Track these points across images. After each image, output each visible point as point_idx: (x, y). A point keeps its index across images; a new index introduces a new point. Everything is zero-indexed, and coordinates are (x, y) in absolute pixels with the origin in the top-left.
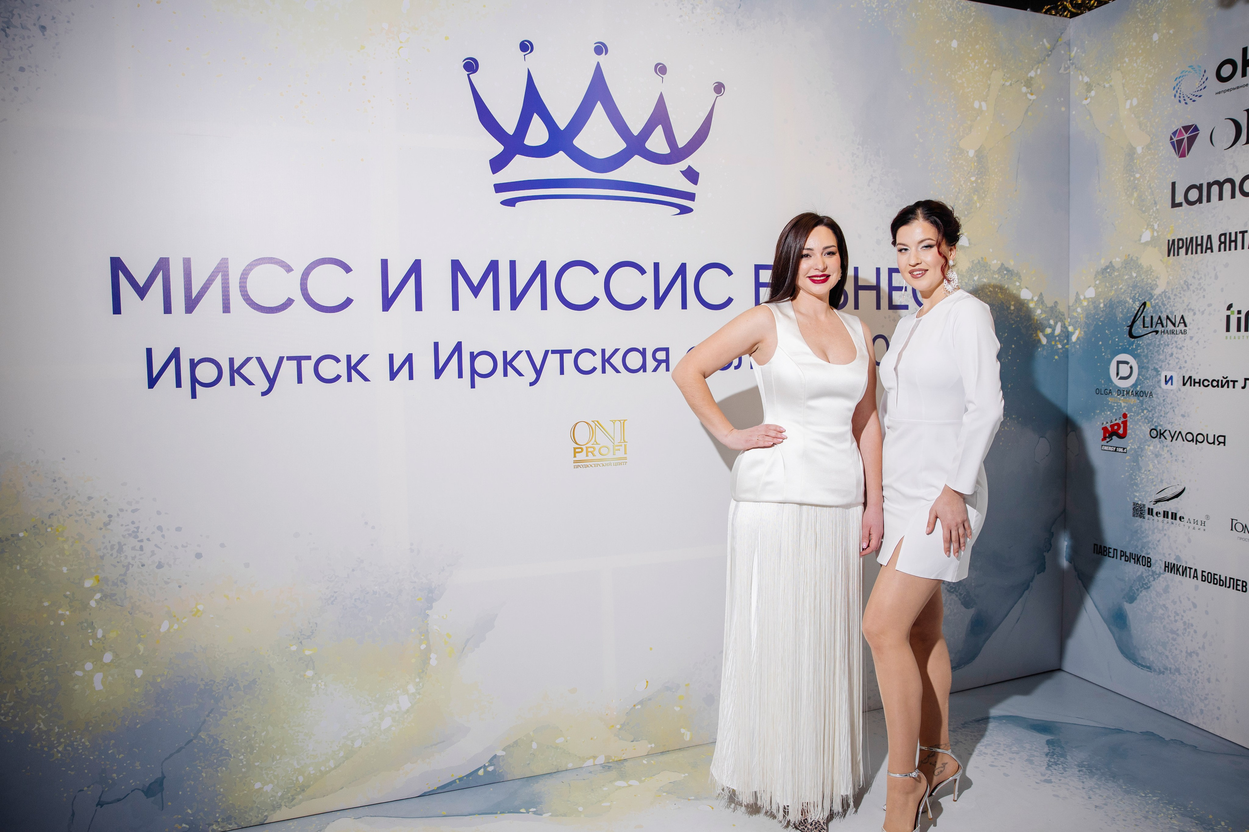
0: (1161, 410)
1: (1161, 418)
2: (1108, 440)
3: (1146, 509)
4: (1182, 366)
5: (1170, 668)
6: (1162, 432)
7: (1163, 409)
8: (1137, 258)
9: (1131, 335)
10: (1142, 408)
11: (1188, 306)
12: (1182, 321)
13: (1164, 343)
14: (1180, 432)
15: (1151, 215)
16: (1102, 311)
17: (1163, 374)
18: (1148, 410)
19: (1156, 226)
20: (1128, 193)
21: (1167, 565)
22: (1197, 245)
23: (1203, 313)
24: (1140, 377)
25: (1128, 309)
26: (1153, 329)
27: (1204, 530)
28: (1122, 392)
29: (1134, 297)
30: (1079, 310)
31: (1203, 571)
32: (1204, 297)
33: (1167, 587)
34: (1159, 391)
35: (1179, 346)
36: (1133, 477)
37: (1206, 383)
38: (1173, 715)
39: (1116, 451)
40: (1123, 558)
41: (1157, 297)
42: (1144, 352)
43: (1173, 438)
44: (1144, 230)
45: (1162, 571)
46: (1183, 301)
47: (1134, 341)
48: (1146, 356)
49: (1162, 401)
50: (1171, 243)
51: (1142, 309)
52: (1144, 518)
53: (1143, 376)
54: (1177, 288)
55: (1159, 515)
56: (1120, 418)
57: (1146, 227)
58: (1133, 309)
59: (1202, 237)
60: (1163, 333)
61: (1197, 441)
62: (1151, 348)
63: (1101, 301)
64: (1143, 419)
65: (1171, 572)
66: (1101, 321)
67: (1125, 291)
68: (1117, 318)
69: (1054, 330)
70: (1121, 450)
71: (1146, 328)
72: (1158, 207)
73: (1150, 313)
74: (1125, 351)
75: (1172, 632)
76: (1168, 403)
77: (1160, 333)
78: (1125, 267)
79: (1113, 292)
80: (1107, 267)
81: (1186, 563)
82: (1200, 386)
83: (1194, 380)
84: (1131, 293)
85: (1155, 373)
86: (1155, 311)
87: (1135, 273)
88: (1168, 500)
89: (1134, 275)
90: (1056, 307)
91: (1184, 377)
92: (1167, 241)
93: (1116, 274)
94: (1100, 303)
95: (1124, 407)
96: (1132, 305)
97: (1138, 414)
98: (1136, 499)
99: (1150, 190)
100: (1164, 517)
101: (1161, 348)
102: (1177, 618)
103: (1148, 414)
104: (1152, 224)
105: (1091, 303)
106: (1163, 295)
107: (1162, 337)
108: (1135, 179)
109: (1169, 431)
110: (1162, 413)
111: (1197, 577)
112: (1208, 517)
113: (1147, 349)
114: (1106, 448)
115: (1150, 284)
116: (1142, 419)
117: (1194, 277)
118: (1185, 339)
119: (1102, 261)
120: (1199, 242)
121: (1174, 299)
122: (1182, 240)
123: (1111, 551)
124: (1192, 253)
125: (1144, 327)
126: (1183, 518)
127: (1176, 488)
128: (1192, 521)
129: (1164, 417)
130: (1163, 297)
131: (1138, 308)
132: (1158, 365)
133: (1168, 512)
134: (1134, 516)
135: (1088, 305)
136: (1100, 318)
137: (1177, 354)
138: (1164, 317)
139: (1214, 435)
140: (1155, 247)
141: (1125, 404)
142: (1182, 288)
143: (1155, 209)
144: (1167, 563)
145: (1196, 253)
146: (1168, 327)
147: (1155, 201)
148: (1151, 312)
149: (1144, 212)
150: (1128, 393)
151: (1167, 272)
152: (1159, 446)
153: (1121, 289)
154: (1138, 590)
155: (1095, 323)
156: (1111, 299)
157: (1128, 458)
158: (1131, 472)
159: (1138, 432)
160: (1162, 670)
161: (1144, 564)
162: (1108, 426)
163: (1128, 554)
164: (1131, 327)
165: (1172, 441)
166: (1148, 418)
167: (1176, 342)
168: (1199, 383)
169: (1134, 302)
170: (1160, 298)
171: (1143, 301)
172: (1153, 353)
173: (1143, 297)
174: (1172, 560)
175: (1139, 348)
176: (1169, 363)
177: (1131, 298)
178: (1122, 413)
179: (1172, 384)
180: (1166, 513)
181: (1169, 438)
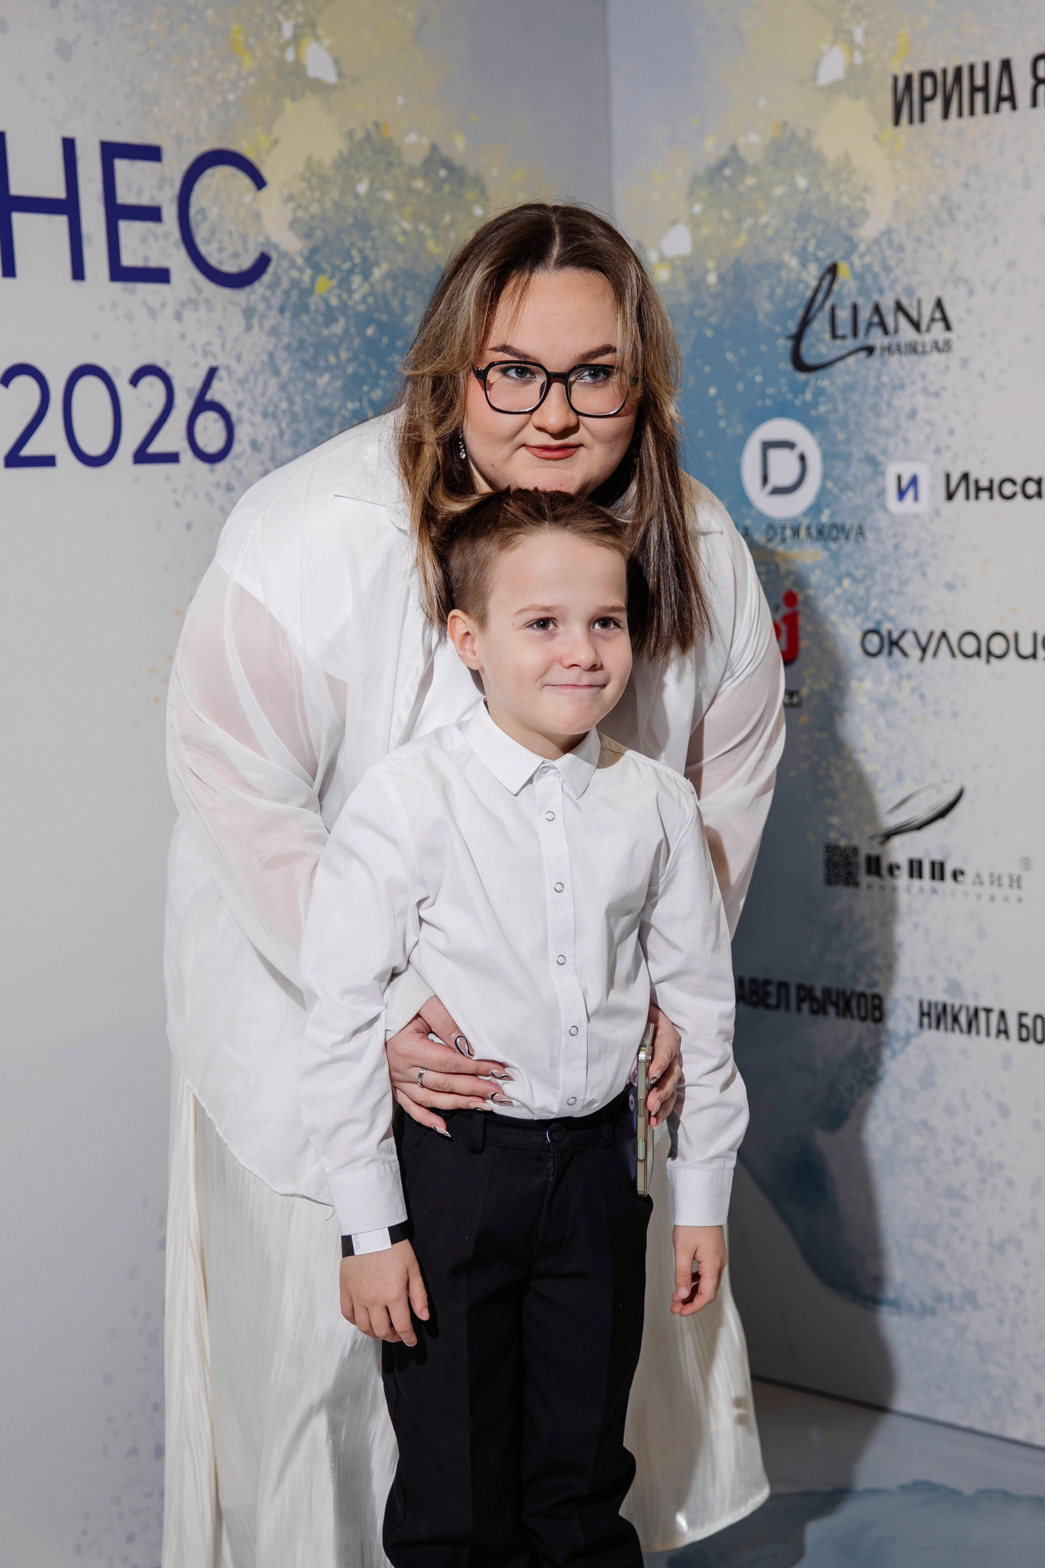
0: (890, 576)
1: (892, 598)
3: (862, 860)
4: (941, 445)
5: (950, 1296)
6: (895, 636)
7: (895, 572)
9: (799, 364)
10: (837, 572)
11: (952, 270)
12: (938, 315)
13: (890, 381)
14: (942, 635)
15: (845, 1)
16: (715, 296)
17: (892, 471)
18: (852, 576)
19: (858, 35)
21: (926, 1009)
22: (974, 89)
23: (993, 288)
24: (830, 485)
25: (788, 285)
26: (861, 341)
27: (1020, 900)
28: (779, 530)
29: (804, 248)
31: (1022, 1015)
32: (995, 241)
33: (929, 1070)
34: (882, 521)
35: (932, 389)
36: (822, 772)
37: (1008, 489)
40: (806, 1007)
41: (868, 249)
42: (835, 410)
43: (924, 650)
44: (824, 47)
45: (913, 1027)
46: (939, 257)
47: (808, 381)
48: (844, 423)
49: (890, 550)
50: (901, 84)
51: (826, 284)
52: (857, 885)
53: (836, 481)
54: (921, 219)
55: (895, 872)
56: (777, 608)
57: (829, 37)
58: (801, 287)
59: (987, 66)
60: (885, 353)
61: (989, 653)
63: (711, 264)
64: (842, 606)
65: (938, 1027)
66: (712, 327)
67: (776, 233)
68: (755, 314)
71: (839, 342)
73: (849, 295)
74: (783, 410)
75: (951, 1193)
76: (907, 554)
77: (877, 352)
78: (775, 162)
79: (742, 239)
80: (723, 163)
81: (976, 996)
82: (991, 497)
83: (977, 482)
84: (795, 239)
85: (868, 470)
86: (863, 290)
87: (803, 177)
88: (919, 827)
89: (802, 183)
91: (948, 477)
92: (889, 81)
93: (749, 181)
94: (706, 272)
95: (788, 573)
96: (799, 275)
97: (828, 591)
98: (831, 835)
100: (911, 875)
101: (882, 399)
102: (960, 1154)
103: (852, 589)
104: (845, 27)
105: (679, 273)
106: (884, 242)
107: (885, 363)
109: (915, 634)
110: (894, 584)
111: (1006, 1032)
112: (1026, 863)
113: (846, 400)
115: (847, 209)
116: (838, 605)
117: (966, 185)
118: (947, 368)
119: (710, 145)
120: (979, 81)
121: (915, 251)
122: (931, 74)
123: (772, 989)
124: (960, 114)
125: (834, 336)
126: (962, 873)
127: (940, 790)
128: (986, 879)
129: (898, 593)
130: (885, 248)
131: (813, 283)
132: (875, 446)
133: (920, 863)
134: (829, 882)
135: (672, 278)
136: (709, 315)
137: (925, 409)
138: (887, 304)
139: (1035, 636)
140: (856, 98)
141: (792, 567)
142: (935, 218)
144: (924, 1006)
145: (972, 112)
146: (899, 333)
148: (853, 291)
150: (796, 532)
151: (893, 171)
152: (887, 678)
153: (766, 226)
154: (850, 1090)
156: (737, 262)
157: (804, 719)
158: (815, 758)
159: (828, 645)
160: (929, 1302)
163: (818, 994)
164: (798, 338)
165: (922, 659)
166: (855, 601)
167: (923, 376)
168: (990, 489)
169: (804, 264)
170: (875, 249)
171: (828, 263)
172: (861, 414)
173: (829, 250)
174: (938, 995)
175: (822, 399)
176: (906, 441)
177: (794, 253)
178: (783, 592)
179: (916, 498)
180: (915, 865)
181: (916, 653)
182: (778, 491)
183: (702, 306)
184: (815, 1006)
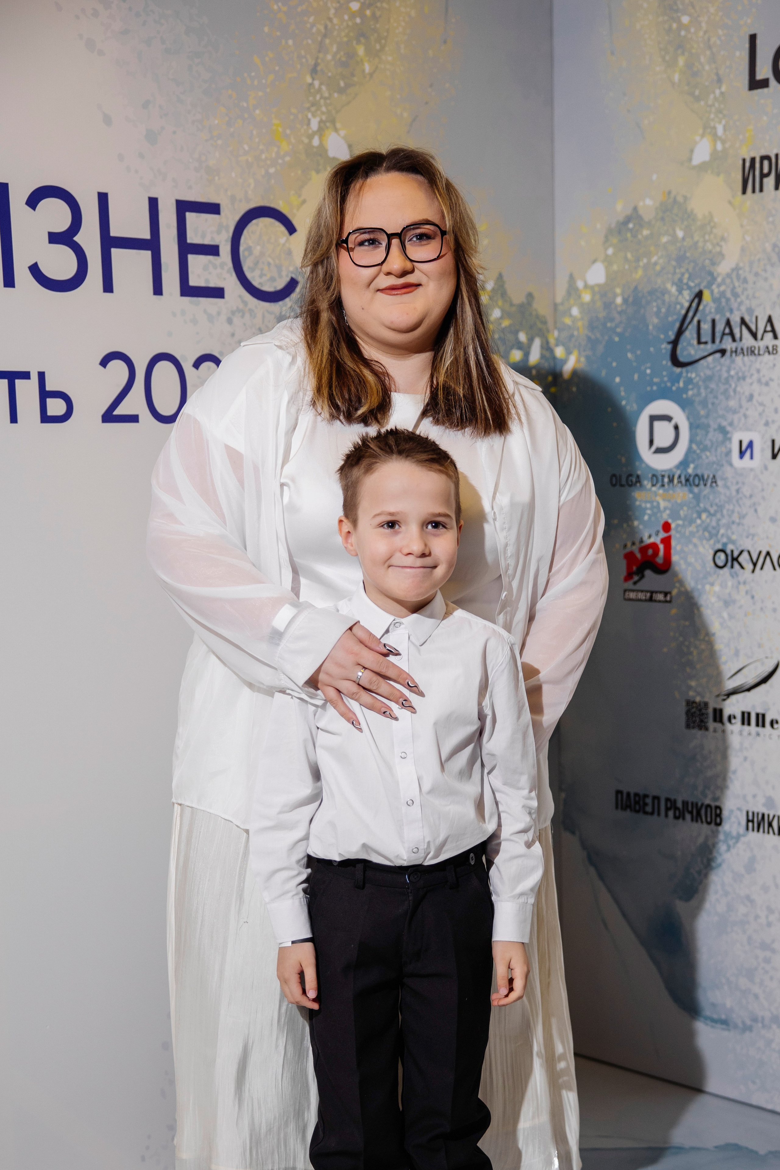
0: (733, 511)
1: (734, 527)
2: (636, 578)
3: (710, 711)
4: (770, 420)
5: (763, 1018)
6: (736, 554)
7: (737, 509)
8: (685, 198)
9: (676, 361)
10: (698, 508)
11: (779, 296)
12: (769, 328)
13: (737, 373)
14: (768, 554)
15: (710, 106)
16: (620, 313)
17: (736, 438)
18: (709, 512)
19: (720, 131)
20: (667, 58)
21: (750, 818)
24: (694, 447)
25: (670, 306)
26: (717, 346)
28: (660, 478)
29: (680, 280)
30: (575, 311)
33: (753, 860)
34: (728, 472)
35: (764, 380)
36: (685, 649)
38: (770, 1107)
39: (651, 599)
40: (671, 813)
41: (723, 280)
42: (699, 394)
43: (755, 565)
44: (698, 138)
45: (742, 830)
46: (771, 286)
47: (681, 373)
48: (704, 403)
49: (734, 493)
50: (748, 164)
51: (694, 305)
52: (707, 729)
53: (699, 444)
54: (759, 260)
55: (733, 721)
56: (657, 533)
57: (701, 131)
58: (678, 307)
60: (734, 355)
62: (713, 385)
63: (618, 291)
64: (701, 532)
65: (758, 830)
66: (619, 335)
67: (663, 268)
68: (647, 326)
69: (527, 354)
70: (661, 597)
71: (702, 346)
72: (724, 89)
73: (710, 312)
74: (664, 394)
75: (764, 946)
76: (745, 496)
77: (728, 354)
78: (663, 219)
79: (640, 272)
80: (628, 220)
84: (675, 273)
85: (720, 437)
86: (719, 310)
87: (681, 229)
88: (749, 690)
89: (680, 234)
90: (530, 304)
91: (774, 442)
92: (741, 162)
93: (646, 232)
94: (615, 296)
95: (665, 509)
96: (677, 298)
97: (692, 522)
98: (691, 693)
99: (708, 53)
100: (743, 723)
101: (730, 386)
102: (772, 918)
103: (708, 520)
104: (712, 124)
105: (597, 297)
106: (734, 276)
107: (733, 362)
108: (681, 26)
109: (749, 552)
110: (735, 517)
113: (706, 388)
114: (632, 595)
115: (710, 252)
116: (698, 531)
118: (774, 365)
119: (619, 206)
121: (754, 283)
122: (768, 158)
123: (649, 801)
125: (699, 342)
126: (777, 722)
127: (763, 664)
129: (739, 524)
130: (735, 280)
131: (687, 305)
132: (726, 420)
133: (749, 714)
134: (688, 726)
135: (593, 301)
136: (617, 326)
137: (760, 394)
138: (735, 320)
140: (718, 174)
141: (668, 505)
142: (769, 259)
143: (717, 92)
144: (750, 815)
146: (744, 341)
147: (717, 74)
148: (713, 310)
149: (698, 99)
150: (671, 480)
151: (742, 226)
152: (730, 584)
153: (656, 264)
154: (699, 872)
155: (606, 338)
156: (636, 288)
157: (674, 611)
158: (681, 639)
159: (691, 559)
160: (748, 1022)
161: (709, 820)
162: (636, 549)
163: (679, 805)
164: (675, 343)
165: (753, 571)
166: (710, 529)
167: (758, 371)
169: (680, 291)
170: (728, 281)
171: (697, 290)
172: (716, 397)
173: (697, 281)
174: (760, 808)
175: (690, 387)
176: (745, 416)
177: (673, 283)
178: (662, 522)
179: (752, 457)
180: (746, 715)
181: (749, 566)
182: (659, 451)
183: (612, 320)
184: (677, 813)
